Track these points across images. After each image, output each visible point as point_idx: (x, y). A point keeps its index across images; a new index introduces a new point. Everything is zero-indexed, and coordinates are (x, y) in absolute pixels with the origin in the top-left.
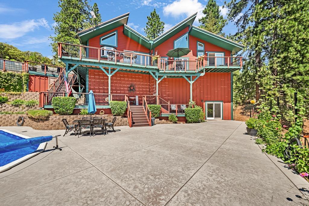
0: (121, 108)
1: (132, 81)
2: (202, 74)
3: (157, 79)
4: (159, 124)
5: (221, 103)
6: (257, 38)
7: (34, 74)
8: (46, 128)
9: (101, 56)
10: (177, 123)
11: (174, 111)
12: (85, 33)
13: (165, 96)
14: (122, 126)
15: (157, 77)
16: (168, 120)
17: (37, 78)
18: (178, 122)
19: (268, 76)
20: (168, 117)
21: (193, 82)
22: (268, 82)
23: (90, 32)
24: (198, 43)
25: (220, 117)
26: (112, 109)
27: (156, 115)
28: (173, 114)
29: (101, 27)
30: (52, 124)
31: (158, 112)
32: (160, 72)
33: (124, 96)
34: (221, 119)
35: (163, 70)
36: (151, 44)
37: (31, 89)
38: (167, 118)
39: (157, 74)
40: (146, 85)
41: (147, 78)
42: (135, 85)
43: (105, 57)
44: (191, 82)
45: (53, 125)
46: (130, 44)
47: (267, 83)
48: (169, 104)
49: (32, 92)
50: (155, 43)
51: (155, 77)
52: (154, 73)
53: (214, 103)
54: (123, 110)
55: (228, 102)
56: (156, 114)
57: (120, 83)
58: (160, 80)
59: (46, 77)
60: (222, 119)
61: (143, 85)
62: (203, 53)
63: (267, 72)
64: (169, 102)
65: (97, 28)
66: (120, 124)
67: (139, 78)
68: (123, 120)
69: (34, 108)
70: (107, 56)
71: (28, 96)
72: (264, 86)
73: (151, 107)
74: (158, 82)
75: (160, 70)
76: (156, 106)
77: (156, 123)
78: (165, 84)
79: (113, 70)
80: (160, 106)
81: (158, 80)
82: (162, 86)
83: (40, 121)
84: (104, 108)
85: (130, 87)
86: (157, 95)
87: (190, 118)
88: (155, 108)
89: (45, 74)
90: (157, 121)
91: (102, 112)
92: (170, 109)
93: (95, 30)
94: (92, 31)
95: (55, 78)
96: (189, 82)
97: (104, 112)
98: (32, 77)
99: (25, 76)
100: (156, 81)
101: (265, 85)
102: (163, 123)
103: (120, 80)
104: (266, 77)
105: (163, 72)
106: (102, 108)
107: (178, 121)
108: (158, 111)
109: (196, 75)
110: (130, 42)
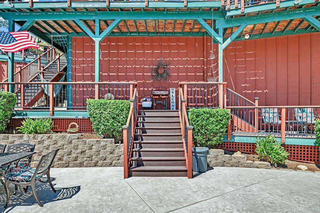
0: (114, 118)
1: (161, 55)
3: (220, 39)
4: (223, 166)
7: (6, 60)
10: (285, 166)
11: (274, 128)
13: (245, 88)
14: (114, 166)
15: (221, 32)
16: (254, 153)
18: (287, 162)
20: (254, 145)
26: (92, 119)
27: (215, 139)
28: (272, 136)
31: (221, 130)
32: (228, 14)
33: (128, 86)
35: (237, 9)
38: (250, 149)
39: (221, 24)
40: (195, 62)
41: (197, 45)
42: (170, 64)
48: (257, 106)
51: (213, 33)
54: (119, 122)
56: (214, 136)
57: (135, 62)
58: (229, 41)
59: (25, 63)
61: (187, 62)
64: (257, 101)
66: (108, 161)
67: (178, 47)
68: (116, 151)
73: (197, 116)
74: (222, 47)
75: (229, 10)
76: (214, 111)
77: (213, 163)
78: (246, 56)
80: (229, 111)
81: (224, 42)
82: (236, 62)
84: (79, 117)
85: (156, 70)
86: (221, 80)
88: (212, 119)
89: (22, 59)
90: (216, 157)
91: (74, 126)
92: (261, 121)
97: (77, 126)
98: (3, 65)
100: (217, 43)
102: (237, 164)
103: (135, 55)
106: (74, 117)
107: (289, 158)
108: (221, 128)
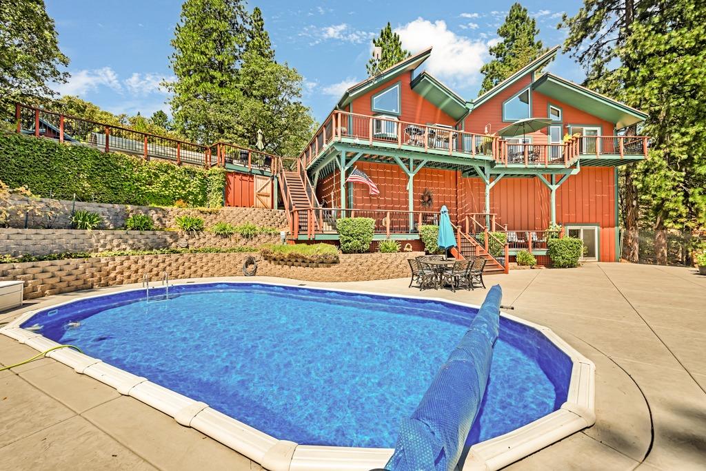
1: (426, 184)
2: (575, 172)
3: (488, 181)
5: (596, 228)
6: (640, 94)
7: (233, 171)
8: (338, 278)
9: (375, 134)
10: (534, 268)
12: (360, 88)
15: (488, 176)
17: (238, 177)
18: (534, 266)
19: (662, 172)
21: (558, 186)
22: (663, 185)
23: (368, 86)
24: (551, 106)
25: (594, 256)
29: (386, 77)
30: (346, 271)
32: (497, 166)
34: (597, 260)
35: (502, 164)
36: (469, 110)
37: (228, 202)
39: (488, 170)
40: (450, 192)
41: (451, 178)
42: (431, 193)
43: (384, 136)
44: (554, 187)
45: (348, 272)
46: (422, 110)
47: (660, 187)
49: (238, 208)
50: (475, 107)
51: (484, 177)
52: (483, 170)
53: (582, 228)
55: (609, 226)
58: (493, 183)
59: (251, 175)
60: (599, 261)
61: (445, 192)
62: (560, 127)
63: (659, 163)
65: (380, 80)
67: (438, 178)
69: (257, 239)
70: (386, 135)
71: (231, 215)
72: (653, 192)
74: (489, 187)
75: (498, 164)
79: (417, 163)
81: (490, 183)
83: (320, 265)
84: (410, 239)
85: (423, 198)
87: (563, 258)
89: (249, 170)
91: (408, 247)
93: (376, 82)
94: (371, 85)
95: (264, 179)
96: (550, 186)
97: (411, 247)
98: (230, 177)
99: (220, 174)
100: (485, 184)
101: (656, 191)
104: (658, 173)
105: (504, 166)
109: (563, 173)
110: (423, 105)
